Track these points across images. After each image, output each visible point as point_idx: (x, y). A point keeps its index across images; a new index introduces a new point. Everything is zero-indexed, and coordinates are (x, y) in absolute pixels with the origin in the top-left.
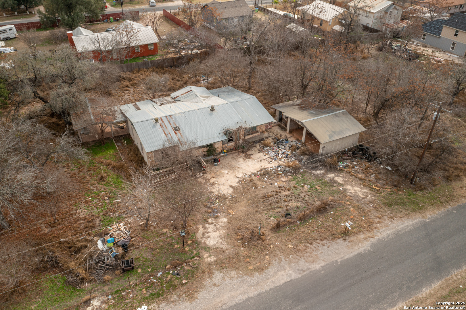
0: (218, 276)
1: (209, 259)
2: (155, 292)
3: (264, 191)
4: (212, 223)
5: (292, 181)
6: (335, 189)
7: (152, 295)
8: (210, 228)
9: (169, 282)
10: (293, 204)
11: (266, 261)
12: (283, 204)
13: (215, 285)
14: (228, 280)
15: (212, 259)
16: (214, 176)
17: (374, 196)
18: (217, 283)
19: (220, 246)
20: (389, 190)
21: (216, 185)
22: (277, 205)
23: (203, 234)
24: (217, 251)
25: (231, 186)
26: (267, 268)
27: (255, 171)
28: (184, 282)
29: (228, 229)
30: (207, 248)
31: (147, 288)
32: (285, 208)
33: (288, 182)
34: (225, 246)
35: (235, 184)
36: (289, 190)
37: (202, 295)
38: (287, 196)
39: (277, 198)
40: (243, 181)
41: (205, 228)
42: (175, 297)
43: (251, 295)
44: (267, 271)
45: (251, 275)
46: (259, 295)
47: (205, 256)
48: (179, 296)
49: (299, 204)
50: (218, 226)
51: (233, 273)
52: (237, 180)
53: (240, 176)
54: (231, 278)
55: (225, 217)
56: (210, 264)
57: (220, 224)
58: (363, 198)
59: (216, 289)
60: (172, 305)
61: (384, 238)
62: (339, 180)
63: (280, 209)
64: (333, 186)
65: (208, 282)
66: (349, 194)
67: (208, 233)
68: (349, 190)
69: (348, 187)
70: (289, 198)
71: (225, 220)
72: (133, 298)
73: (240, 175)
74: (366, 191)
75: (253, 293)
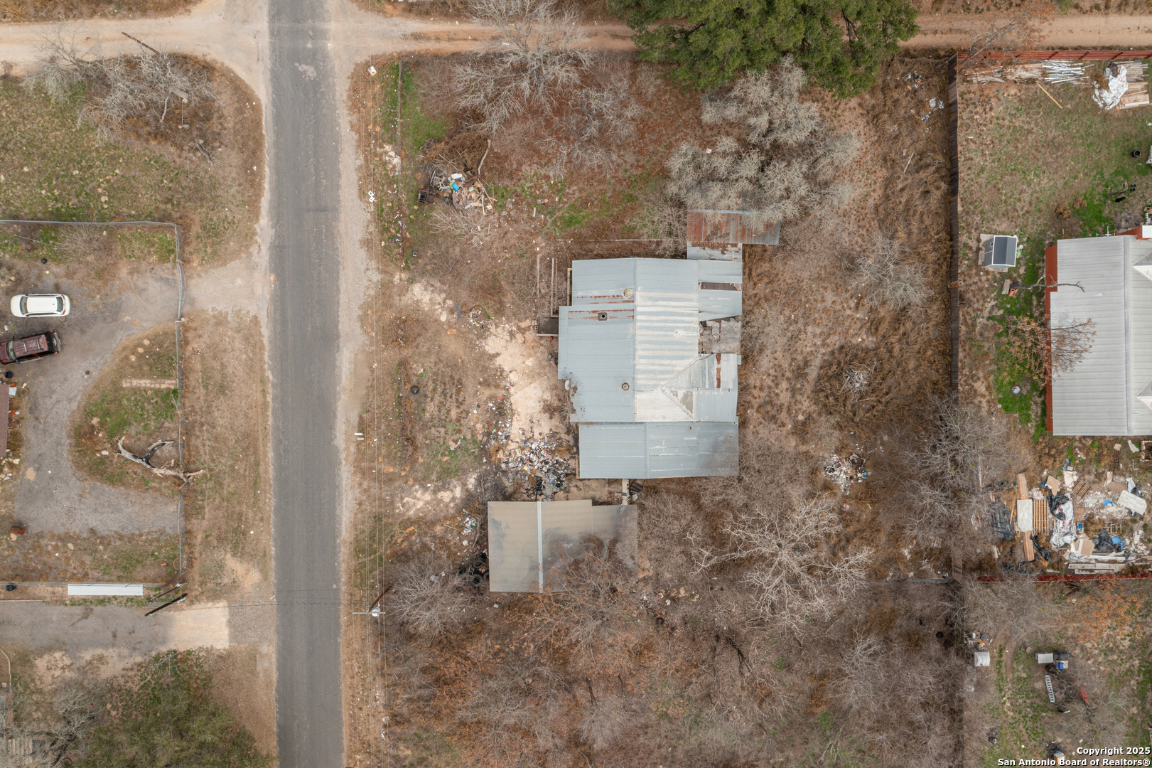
0: (376, 277)
1: (397, 277)
2: (384, 214)
3: (471, 390)
4: (444, 302)
5: (473, 435)
6: (434, 477)
7: (382, 211)
8: (439, 298)
9: (387, 230)
10: (431, 408)
11: (369, 330)
12: (438, 398)
13: (367, 269)
14: (367, 283)
15: (396, 279)
16: (527, 344)
17: (399, 514)
18: (369, 273)
19: (409, 295)
20: (399, 541)
21: (508, 338)
22: (440, 390)
23: (432, 286)
24: (404, 290)
25: (498, 354)
26: (362, 327)
27: (512, 399)
28: (383, 243)
29: (427, 315)
30: (412, 281)
31: (392, 208)
32: (430, 395)
33: (473, 430)
34: (406, 299)
35: (498, 361)
36: (458, 420)
37: (362, 253)
38: (449, 411)
39: (451, 397)
40: (501, 375)
41: (441, 291)
42: (372, 228)
43: (341, 296)
44: (359, 324)
45: (361, 307)
46: (338, 303)
47: (403, 276)
48: (371, 233)
49: (428, 415)
50: (437, 307)
51: (372, 292)
52: (507, 369)
53: (511, 375)
54: (368, 288)
55: (448, 321)
56: (392, 276)
57: (440, 310)
58: (402, 498)
59: (363, 268)
60: (365, 224)
61: (339, 469)
62: (445, 496)
63: (431, 388)
64: (439, 479)
65: (373, 264)
66: (417, 487)
67: (432, 291)
68: (423, 494)
69: (428, 497)
70: (444, 411)
71: (443, 318)
72: (386, 193)
73: (513, 377)
74: (411, 513)
75: (343, 298)
